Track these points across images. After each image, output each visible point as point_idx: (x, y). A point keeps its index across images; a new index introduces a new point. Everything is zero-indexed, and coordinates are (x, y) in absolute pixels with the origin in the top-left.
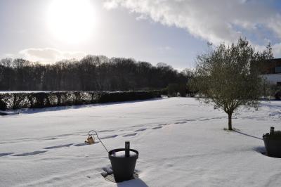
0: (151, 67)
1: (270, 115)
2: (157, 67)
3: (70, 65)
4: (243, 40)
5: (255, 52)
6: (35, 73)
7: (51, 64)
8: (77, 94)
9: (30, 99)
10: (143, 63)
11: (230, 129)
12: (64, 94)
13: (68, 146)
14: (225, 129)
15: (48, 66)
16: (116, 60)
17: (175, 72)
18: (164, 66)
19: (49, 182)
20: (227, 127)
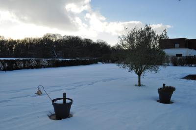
0: (92, 42)
1: (168, 76)
2: (96, 42)
3: (34, 40)
4: (148, 26)
5: (156, 34)
6: (8, 45)
7: (20, 39)
8: (38, 61)
9: (3, 64)
10: (86, 40)
11: (140, 85)
12: (28, 61)
13: (27, 96)
14: (136, 85)
15: (18, 41)
16: (68, 37)
17: (109, 46)
18: (102, 42)
19: (10, 121)
20: (138, 84)
